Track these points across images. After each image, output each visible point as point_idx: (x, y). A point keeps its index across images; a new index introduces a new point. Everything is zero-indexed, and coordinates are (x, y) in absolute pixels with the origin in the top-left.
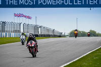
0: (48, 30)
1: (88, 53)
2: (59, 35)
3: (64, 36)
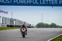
3: (33, 27)
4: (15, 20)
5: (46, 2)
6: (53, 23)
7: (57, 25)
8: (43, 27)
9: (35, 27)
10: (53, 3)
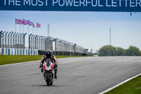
0: (66, 45)
2: (82, 52)
4: (55, 40)
5: (118, 4)
6: (134, 46)
9: (95, 54)
10: (132, 4)
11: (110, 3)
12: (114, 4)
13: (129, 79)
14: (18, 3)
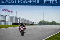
0: (24, 20)
1: (51, 36)
2: (31, 24)
4: (19, 18)
5: (47, 2)
6: (54, 21)
7: (57, 23)
8: (44, 25)
10: (53, 3)
11: (43, 2)
12: (45, 2)
13: (52, 36)
14: (3, 2)
